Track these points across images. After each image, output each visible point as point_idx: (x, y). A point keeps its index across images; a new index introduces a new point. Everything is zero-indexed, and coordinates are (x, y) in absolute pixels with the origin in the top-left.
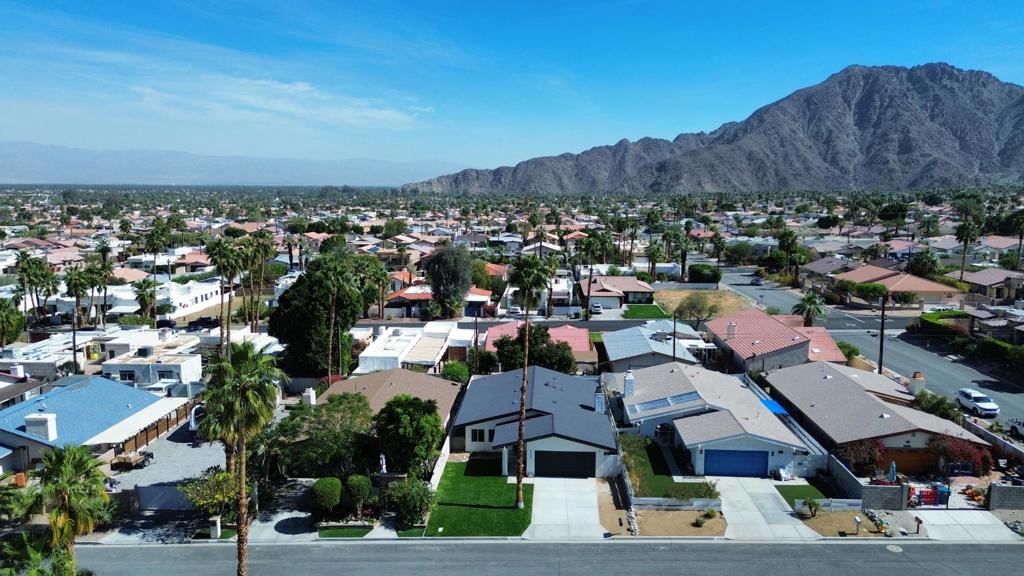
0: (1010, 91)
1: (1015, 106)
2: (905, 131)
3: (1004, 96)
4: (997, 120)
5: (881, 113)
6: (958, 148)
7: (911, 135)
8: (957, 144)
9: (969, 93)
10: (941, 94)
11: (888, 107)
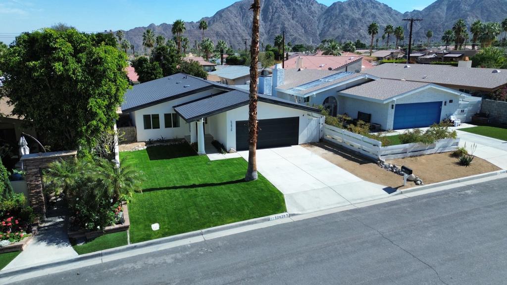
0: (322, 8)
1: (324, 14)
2: (283, 24)
3: (320, 9)
4: (317, 20)
5: (273, 15)
6: (304, 32)
7: (285, 26)
8: (303, 31)
9: (306, 8)
10: (296, 7)
11: (275, 12)
